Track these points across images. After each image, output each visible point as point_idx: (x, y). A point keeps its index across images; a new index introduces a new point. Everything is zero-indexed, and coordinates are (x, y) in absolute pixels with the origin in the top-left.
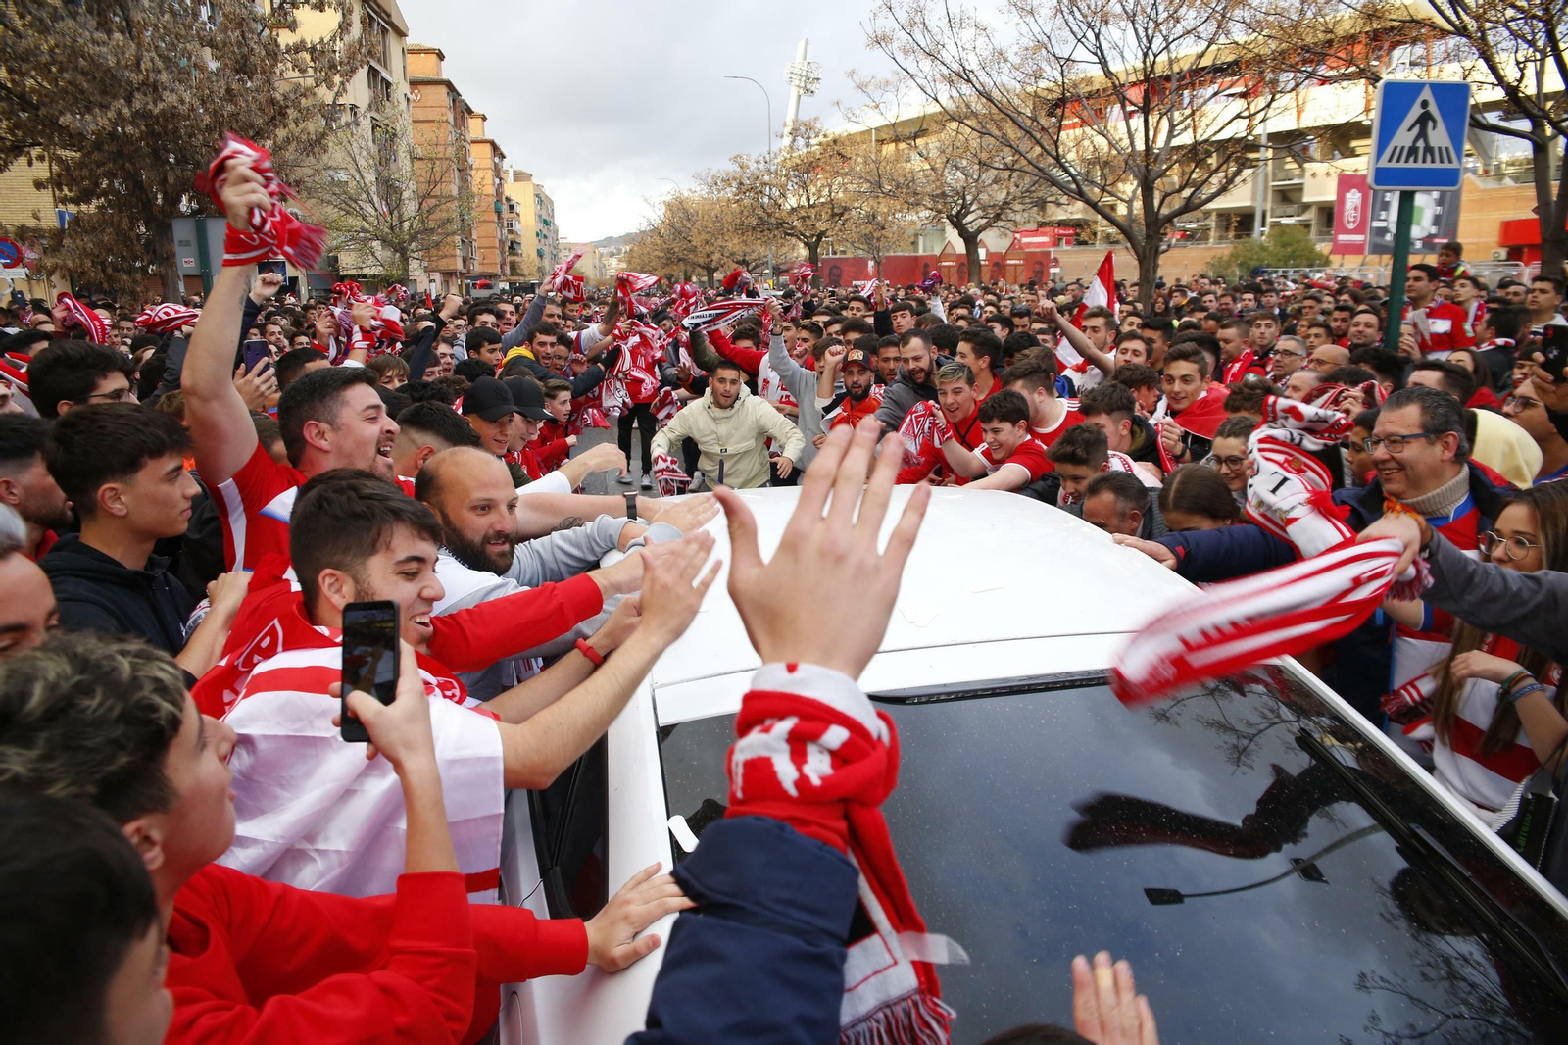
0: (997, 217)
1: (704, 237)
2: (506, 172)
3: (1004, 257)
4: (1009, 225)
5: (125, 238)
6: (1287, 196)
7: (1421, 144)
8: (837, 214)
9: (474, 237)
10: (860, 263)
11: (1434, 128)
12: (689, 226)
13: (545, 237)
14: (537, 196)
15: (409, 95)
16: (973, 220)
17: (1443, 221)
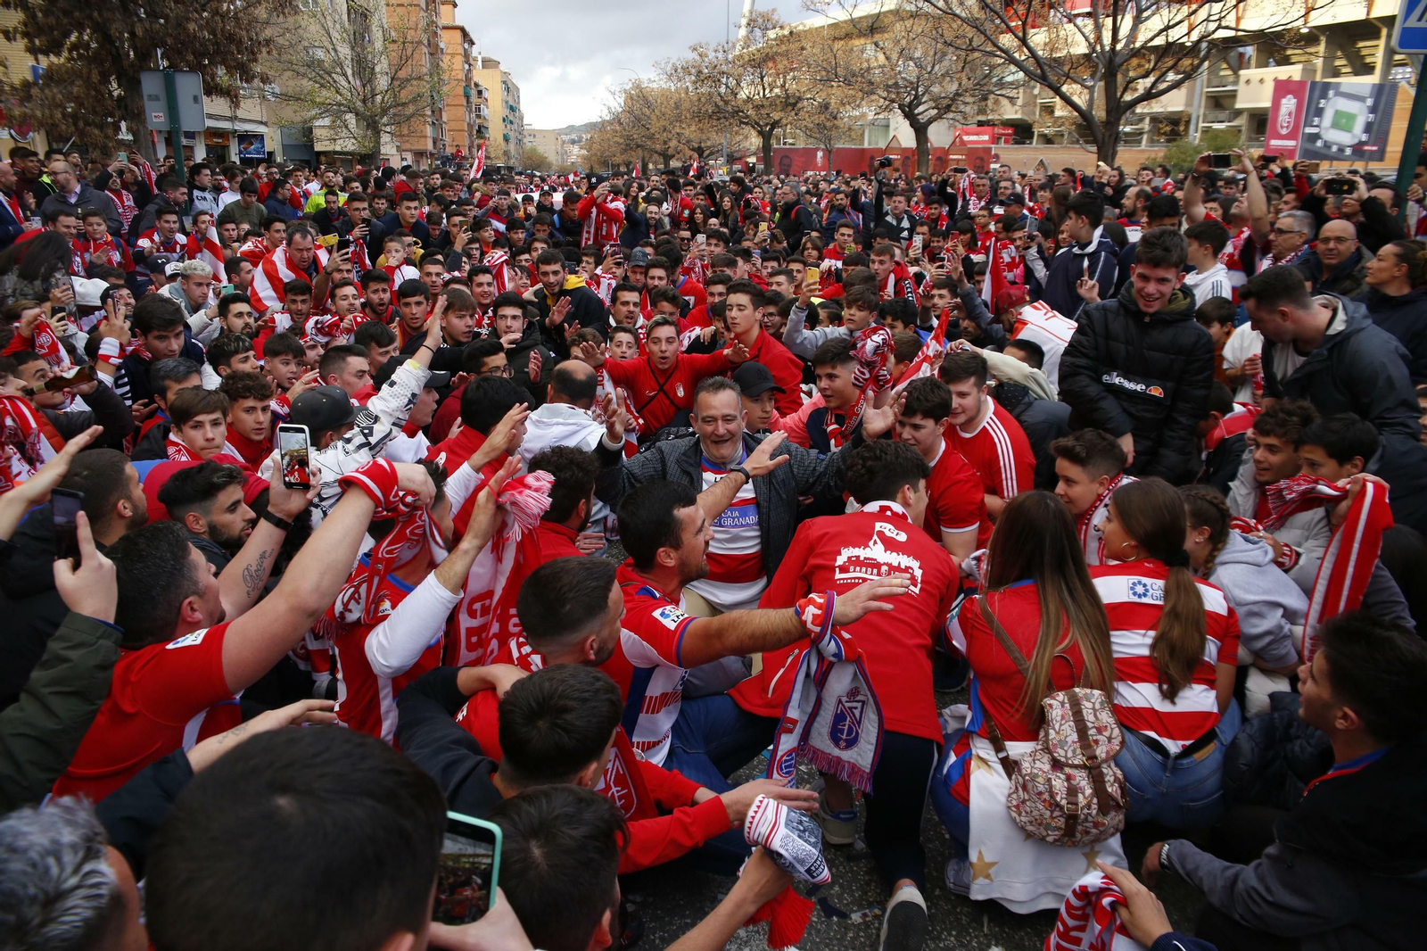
0: (948, 108)
1: (662, 123)
2: (475, 59)
3: (947, 152)
4: (959, 117)
5: (97, 93)
6: (1220, 102)
8: (791, 104)
9: (444, 119)
10: (809, 154)
12: (648, 113)
13: (511, 122)
14: (504, 82)
16: (925, 111)
17: (1375, 128)
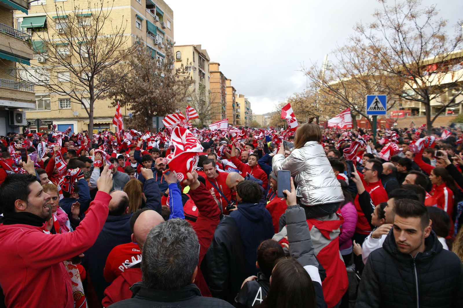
5: (143, 120)
7: (376, 107)
9: (226, 114)
11: (379, 103)
13: (248, 113)
14: (246, 101)
15: (210, 76)
